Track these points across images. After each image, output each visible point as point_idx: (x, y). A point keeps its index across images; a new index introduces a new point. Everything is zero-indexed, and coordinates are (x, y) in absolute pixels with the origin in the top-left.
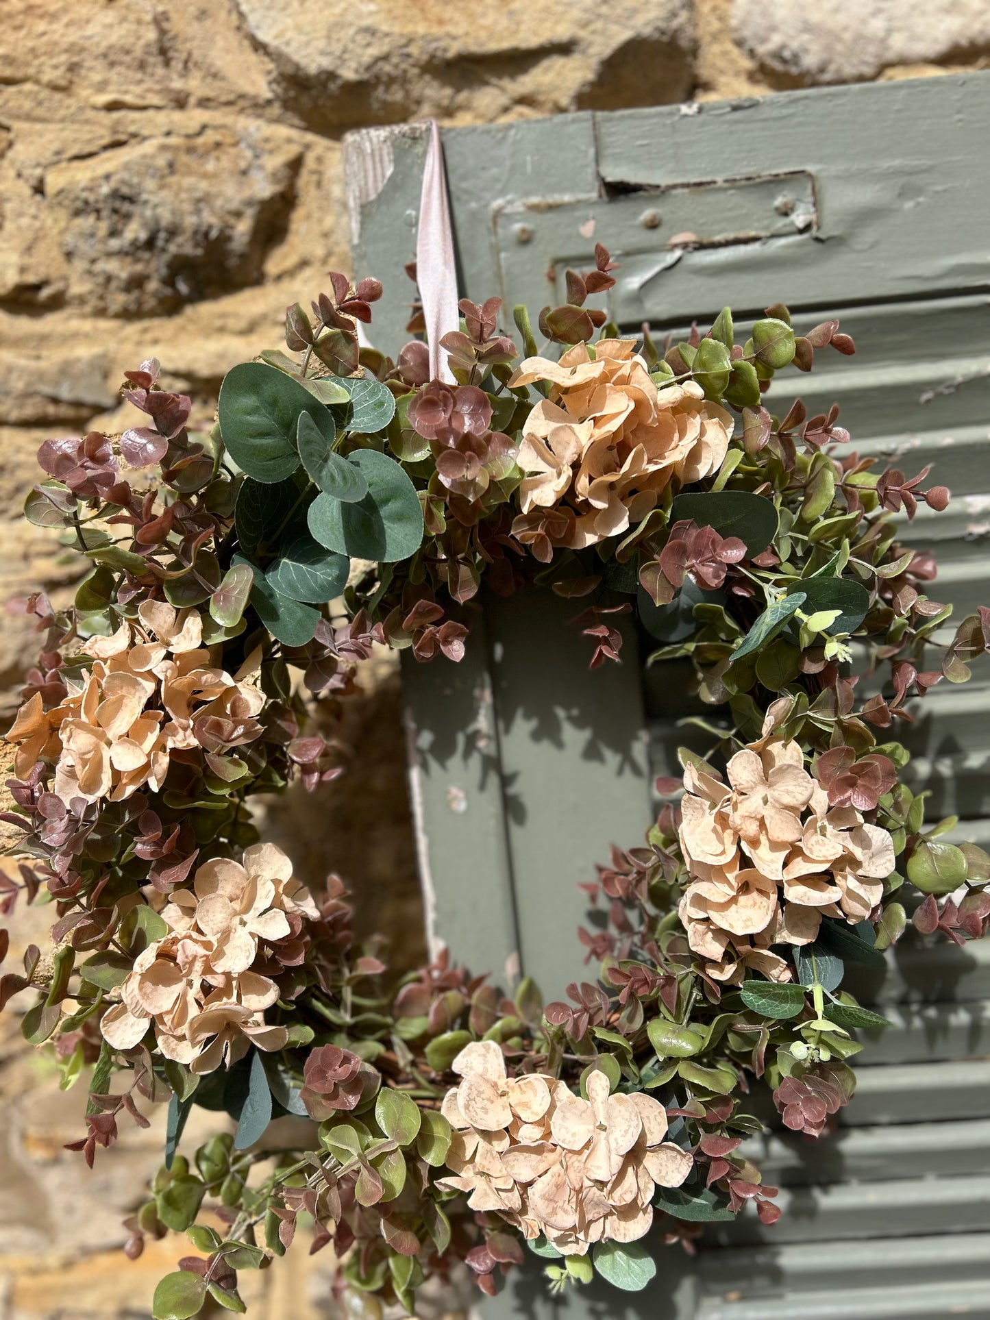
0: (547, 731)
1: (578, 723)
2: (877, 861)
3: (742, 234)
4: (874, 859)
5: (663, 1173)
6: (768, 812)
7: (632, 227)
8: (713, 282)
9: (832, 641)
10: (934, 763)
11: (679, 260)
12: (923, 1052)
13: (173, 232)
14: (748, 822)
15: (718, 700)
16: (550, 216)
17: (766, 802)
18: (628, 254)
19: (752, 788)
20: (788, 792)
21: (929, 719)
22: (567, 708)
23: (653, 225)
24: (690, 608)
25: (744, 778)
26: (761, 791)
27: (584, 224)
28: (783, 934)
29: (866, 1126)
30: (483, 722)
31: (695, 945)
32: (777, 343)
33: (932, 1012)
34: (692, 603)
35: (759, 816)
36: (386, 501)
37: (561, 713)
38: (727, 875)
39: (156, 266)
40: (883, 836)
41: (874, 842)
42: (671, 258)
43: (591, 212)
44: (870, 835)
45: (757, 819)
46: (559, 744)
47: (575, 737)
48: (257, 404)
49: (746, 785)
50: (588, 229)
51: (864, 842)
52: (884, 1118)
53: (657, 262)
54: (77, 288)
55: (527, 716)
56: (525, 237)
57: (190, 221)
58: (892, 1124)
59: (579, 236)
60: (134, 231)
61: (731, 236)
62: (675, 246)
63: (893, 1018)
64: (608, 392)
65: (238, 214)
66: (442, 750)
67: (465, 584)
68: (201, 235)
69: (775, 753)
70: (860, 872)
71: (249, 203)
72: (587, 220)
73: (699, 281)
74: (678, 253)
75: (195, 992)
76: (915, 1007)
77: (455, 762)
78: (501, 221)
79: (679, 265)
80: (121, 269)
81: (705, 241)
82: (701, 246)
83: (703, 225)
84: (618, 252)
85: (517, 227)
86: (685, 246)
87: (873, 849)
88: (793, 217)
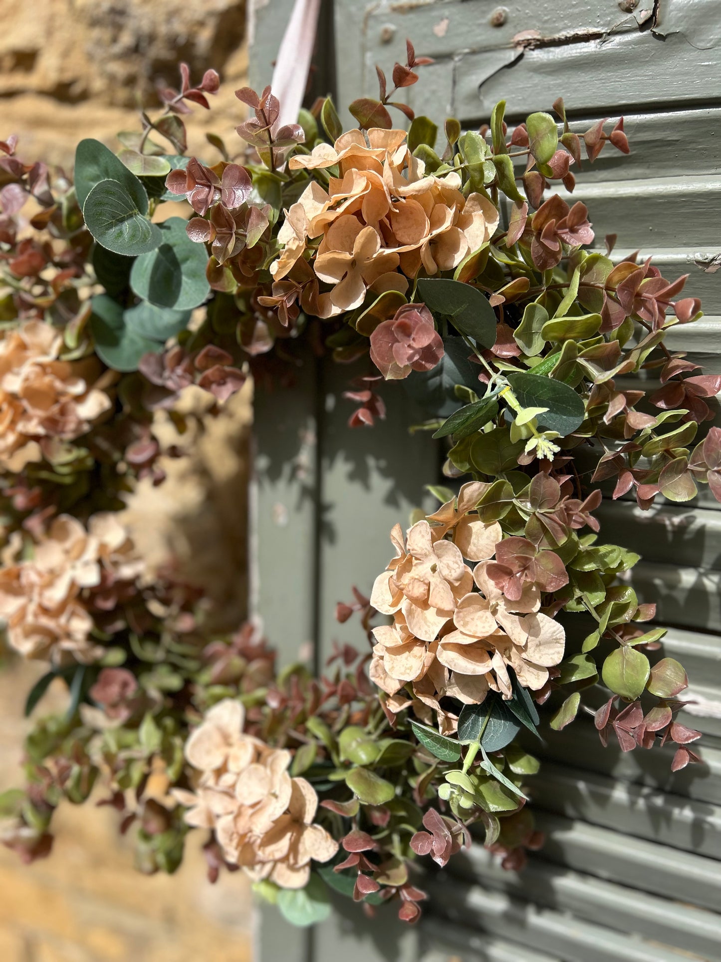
0: (360, 475)
1: (385, 473)
2: (544, 650)
3: (581, 31)
4: (541, 648)
5: (316, 847)
6: (434, 580)
7: (480, 25)
8: (550, 81)
9: (540, 437)
10: (701, 575)
11: (521, 57)
12: (648, 831)
13: (152, 38)
14: (417, 584)
15: (453, 475)
16: (412, 16)
17: (434, 569)
18: (473, 53)
19: (426, 555)
20: (448, 566)
21: (702, 532)
22: (377, 458)
23: (499, 24)
24: (452, 388)
25: (420, 545)
26: (432, 560)
27: (438, 24)
28: (454, 689)
29: (584, 873)
30: (305, 457)
31: (373, 676)
32: (542, 138)
33: (659, 801)
34: (453, 383)
35: (426, 581)
36: (186, 260)
37: (371, 462)
38: (396, 624)
39: (140, 67)
40: (555, 628)
41: (542, 632)
42: (512, 56)
43: (446, 12)
44: (541, 625)
45: (425, 583)
46: (367, 486)
47: (381, 485)
48: (98, 173)
49: (419, 551)
50: (441, 29)
51: (532, 629)
52: (604, 873)
53: (500, 60)
54: (98, 84)
55: (347, 459)
56: (387, 37)
57: (163, 30)
58: (610, 881)
59: (434, 35)
60: (126, 39)
61: (570, 33)
62: (518, 44)
63: (620, 794)
64: (354, 176)
65: (201, 24)
66: (274, 473)
67: (260, 338)
68: (173, 42)
69: (474, 530)
70: (524, 655)
71: (211, 14)
72: (442, 19)
73: (537, 79)
74: (520, 50)
75: (32, 608)
76: (646, 791)
77: (282, 484)
78: (371, 23)
79: (521, 62)
80: (119, 69)
81: (547, 38)
82: (542, 44)
83: (546, 22)
84: (467, 51)
85: (381, 28)
86: (527, 44)
87: (541, 637)
88: (635, 13)
